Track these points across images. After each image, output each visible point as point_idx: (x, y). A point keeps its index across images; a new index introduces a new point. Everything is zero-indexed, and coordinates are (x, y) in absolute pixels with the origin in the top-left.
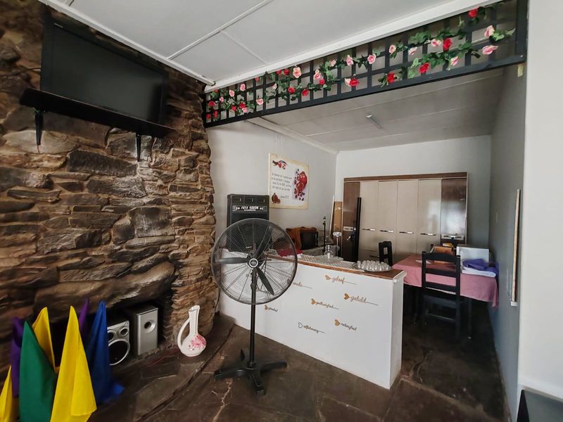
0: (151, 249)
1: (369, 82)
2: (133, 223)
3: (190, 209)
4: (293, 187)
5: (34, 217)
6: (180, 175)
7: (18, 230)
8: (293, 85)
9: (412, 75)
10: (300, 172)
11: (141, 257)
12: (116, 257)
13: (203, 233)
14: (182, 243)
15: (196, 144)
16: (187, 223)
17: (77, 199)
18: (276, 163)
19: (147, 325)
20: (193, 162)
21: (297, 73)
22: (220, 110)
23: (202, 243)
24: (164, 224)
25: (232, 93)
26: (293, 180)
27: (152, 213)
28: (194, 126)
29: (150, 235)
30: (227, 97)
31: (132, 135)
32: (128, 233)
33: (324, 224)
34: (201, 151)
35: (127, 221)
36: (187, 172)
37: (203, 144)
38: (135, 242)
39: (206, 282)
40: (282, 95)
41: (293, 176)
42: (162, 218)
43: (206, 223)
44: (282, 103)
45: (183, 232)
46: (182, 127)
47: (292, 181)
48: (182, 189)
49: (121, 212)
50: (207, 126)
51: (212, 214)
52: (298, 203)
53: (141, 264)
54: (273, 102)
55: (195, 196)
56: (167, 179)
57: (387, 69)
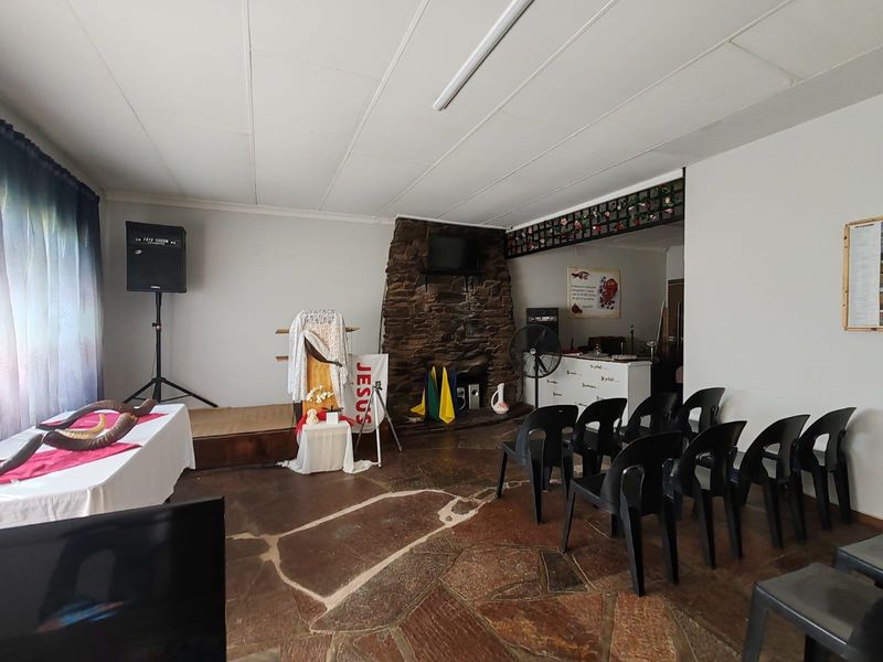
0: (474, 345)
1: (608, 228)
2: (465, 330)
3: (497, 320)
4: (598, 296)
5: (426, 326)
6: (490, 298)
7: (421, 332)
8: (563, 229)
9: (632, 224)
10: (607, 279)
11: (469, 350)
12: (458, 348)
13: (506, 337)
14: (492, 343)
15: (500, 275)
16: (494, 330)
17: (440, 317)
18: (576, 276)
19: (474, 393)
20: (498, 288)
21: (564, 222)
22: (516, 247)
23: (506, 344)
24: (481, 331)
25: (524, 235)
26: (598, 288)
27: (474, 323)
28: (498, 262)
29: (473, 337)
30: (521, 237)
31: (463, 278)
32: (463, 335)
33: (632, 332)
34: (503, 280)
35: (462, 328)
36: (495, 295)
37: (504, 274)
38: (466, 340)
39: (510, 372)
40: (556, 237)
41: (598, 284)
42: (481, 326)
43: (508, 330)
44: (557, 242)
45: (493, 336)
46: (491, 265)
47: (596, 291)
48: (491, 308)
49: (460, 323)
50: (507, 257)
51: (513, 323)
52: (606, 312)
53: (469, 354)
54: (551, 241)
55: (501, 311)
56: (482, 302)
57: (618, 220)
